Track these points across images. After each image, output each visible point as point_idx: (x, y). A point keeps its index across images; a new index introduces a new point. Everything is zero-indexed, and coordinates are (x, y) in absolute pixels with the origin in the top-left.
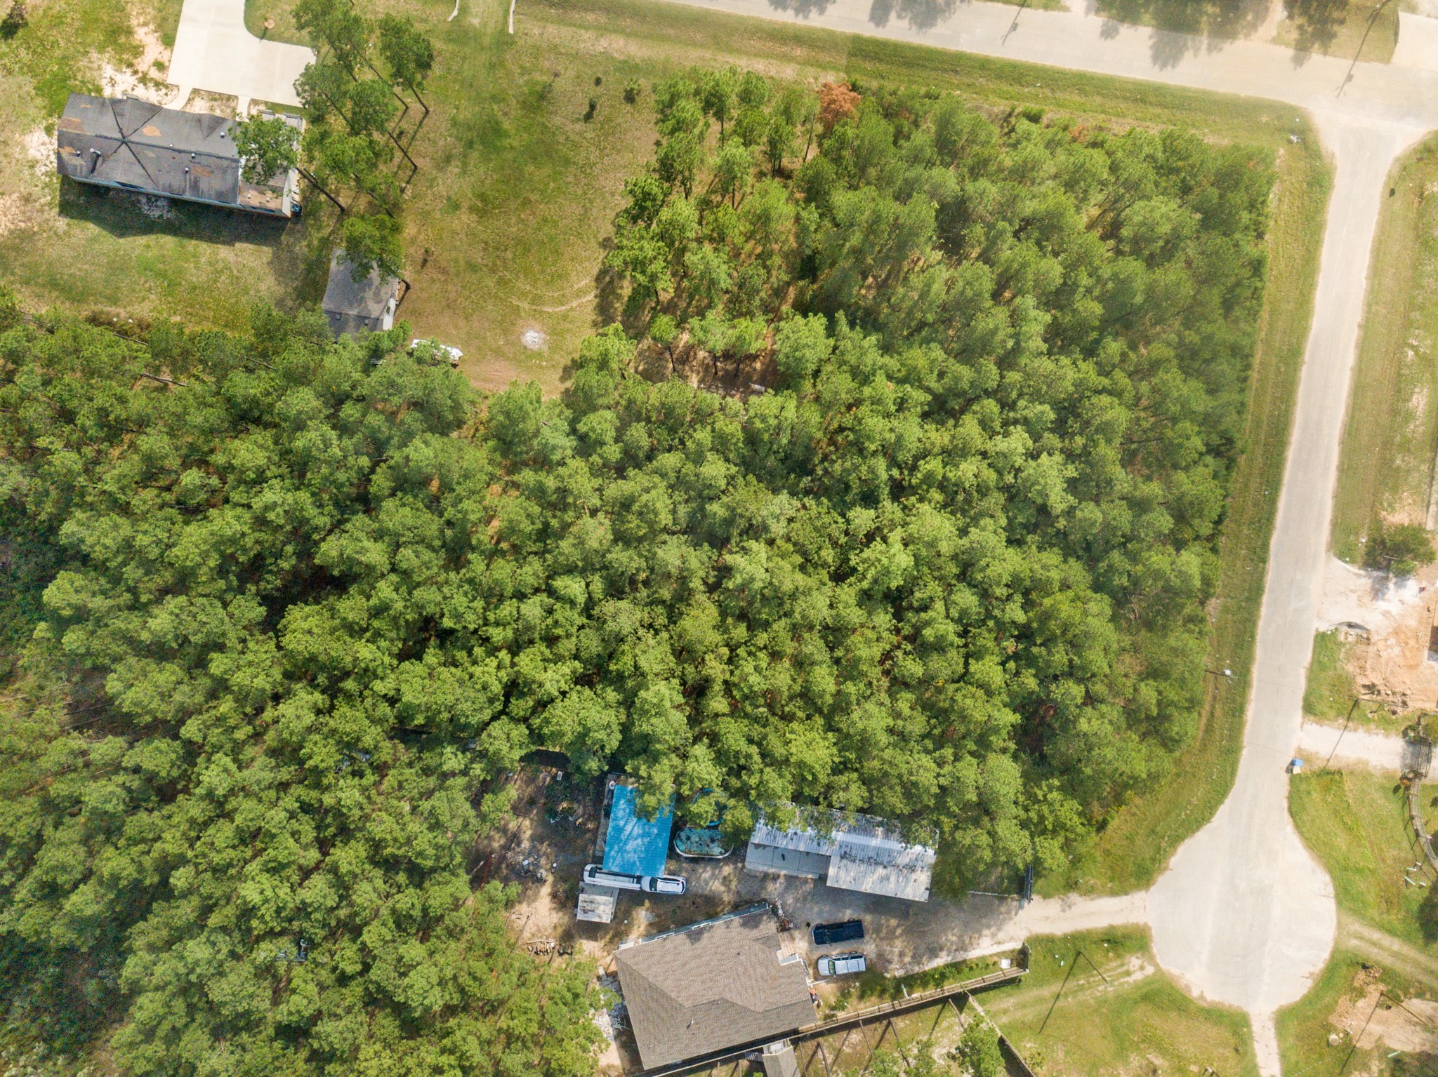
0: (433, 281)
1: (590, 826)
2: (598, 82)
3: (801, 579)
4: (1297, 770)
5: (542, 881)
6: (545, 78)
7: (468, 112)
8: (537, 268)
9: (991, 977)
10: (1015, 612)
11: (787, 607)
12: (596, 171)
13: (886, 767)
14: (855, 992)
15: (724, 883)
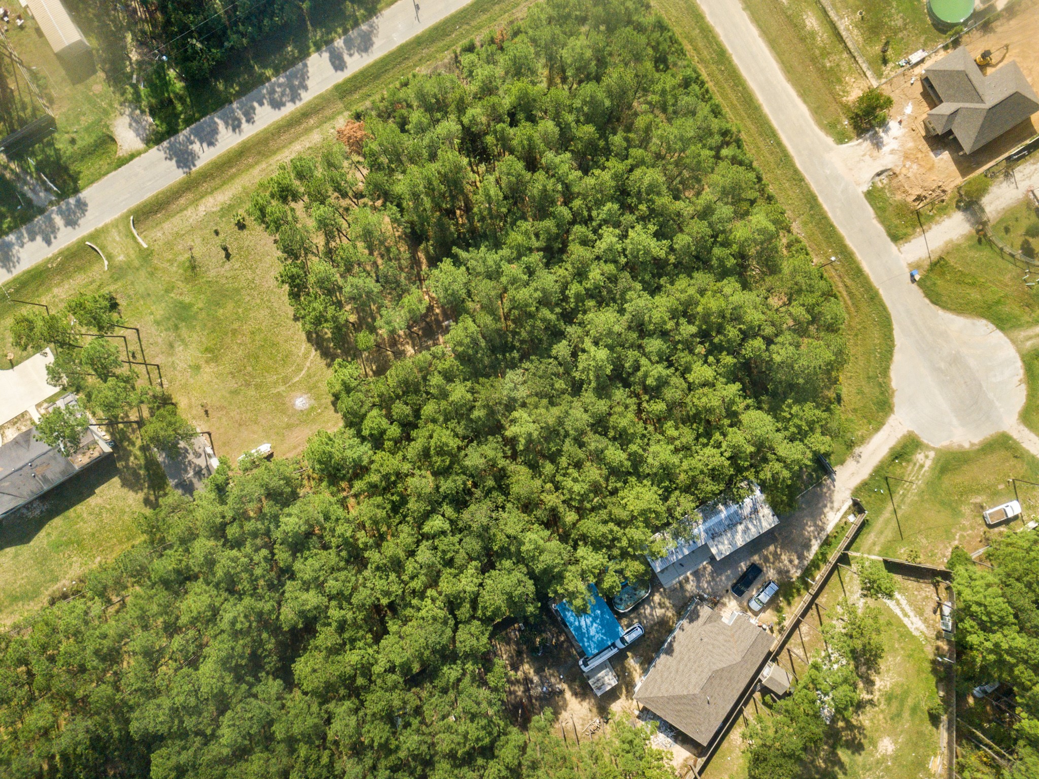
0: (220, 418)
1: (562, 639)
2: (217, 233)
3: (556, 411)
4: (917, 277)
5: (562, 692)
6: (187, 255)
7: (160, 311)
8: (271, 362)
9: (850, 532)
10: (688, 330)
11: (562, 432)
12: (257, 282)
13: (690, 473)
14: (783, 604)
15: (661, 607)
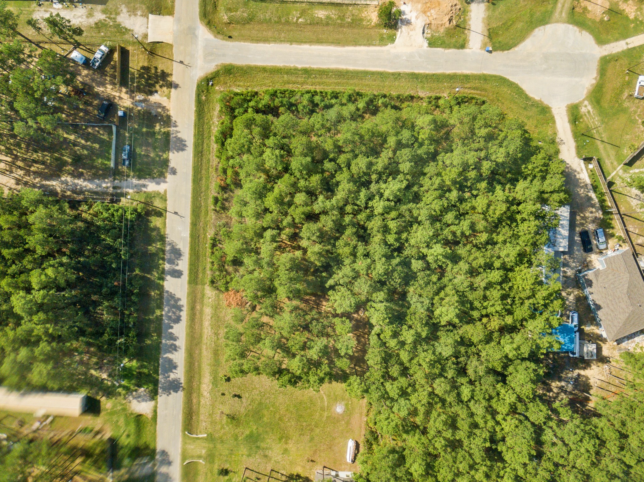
0: (320, 456)
1: (551, 356)
2: (223, 394)
4: (491, 49)
5: (579, 375)
6: (225, 417)
7: (243, 450)
8: (308, 411)
9: (598, 172)
12: (263, 390)
14: (611, 231)
15: (570, 295)
